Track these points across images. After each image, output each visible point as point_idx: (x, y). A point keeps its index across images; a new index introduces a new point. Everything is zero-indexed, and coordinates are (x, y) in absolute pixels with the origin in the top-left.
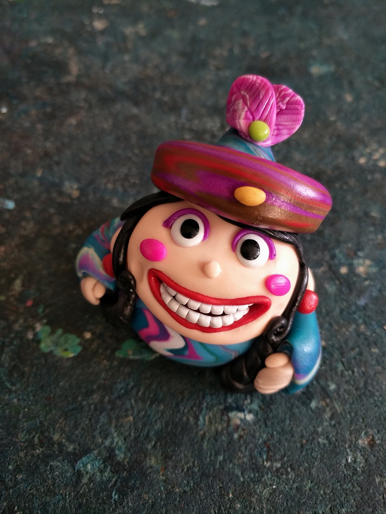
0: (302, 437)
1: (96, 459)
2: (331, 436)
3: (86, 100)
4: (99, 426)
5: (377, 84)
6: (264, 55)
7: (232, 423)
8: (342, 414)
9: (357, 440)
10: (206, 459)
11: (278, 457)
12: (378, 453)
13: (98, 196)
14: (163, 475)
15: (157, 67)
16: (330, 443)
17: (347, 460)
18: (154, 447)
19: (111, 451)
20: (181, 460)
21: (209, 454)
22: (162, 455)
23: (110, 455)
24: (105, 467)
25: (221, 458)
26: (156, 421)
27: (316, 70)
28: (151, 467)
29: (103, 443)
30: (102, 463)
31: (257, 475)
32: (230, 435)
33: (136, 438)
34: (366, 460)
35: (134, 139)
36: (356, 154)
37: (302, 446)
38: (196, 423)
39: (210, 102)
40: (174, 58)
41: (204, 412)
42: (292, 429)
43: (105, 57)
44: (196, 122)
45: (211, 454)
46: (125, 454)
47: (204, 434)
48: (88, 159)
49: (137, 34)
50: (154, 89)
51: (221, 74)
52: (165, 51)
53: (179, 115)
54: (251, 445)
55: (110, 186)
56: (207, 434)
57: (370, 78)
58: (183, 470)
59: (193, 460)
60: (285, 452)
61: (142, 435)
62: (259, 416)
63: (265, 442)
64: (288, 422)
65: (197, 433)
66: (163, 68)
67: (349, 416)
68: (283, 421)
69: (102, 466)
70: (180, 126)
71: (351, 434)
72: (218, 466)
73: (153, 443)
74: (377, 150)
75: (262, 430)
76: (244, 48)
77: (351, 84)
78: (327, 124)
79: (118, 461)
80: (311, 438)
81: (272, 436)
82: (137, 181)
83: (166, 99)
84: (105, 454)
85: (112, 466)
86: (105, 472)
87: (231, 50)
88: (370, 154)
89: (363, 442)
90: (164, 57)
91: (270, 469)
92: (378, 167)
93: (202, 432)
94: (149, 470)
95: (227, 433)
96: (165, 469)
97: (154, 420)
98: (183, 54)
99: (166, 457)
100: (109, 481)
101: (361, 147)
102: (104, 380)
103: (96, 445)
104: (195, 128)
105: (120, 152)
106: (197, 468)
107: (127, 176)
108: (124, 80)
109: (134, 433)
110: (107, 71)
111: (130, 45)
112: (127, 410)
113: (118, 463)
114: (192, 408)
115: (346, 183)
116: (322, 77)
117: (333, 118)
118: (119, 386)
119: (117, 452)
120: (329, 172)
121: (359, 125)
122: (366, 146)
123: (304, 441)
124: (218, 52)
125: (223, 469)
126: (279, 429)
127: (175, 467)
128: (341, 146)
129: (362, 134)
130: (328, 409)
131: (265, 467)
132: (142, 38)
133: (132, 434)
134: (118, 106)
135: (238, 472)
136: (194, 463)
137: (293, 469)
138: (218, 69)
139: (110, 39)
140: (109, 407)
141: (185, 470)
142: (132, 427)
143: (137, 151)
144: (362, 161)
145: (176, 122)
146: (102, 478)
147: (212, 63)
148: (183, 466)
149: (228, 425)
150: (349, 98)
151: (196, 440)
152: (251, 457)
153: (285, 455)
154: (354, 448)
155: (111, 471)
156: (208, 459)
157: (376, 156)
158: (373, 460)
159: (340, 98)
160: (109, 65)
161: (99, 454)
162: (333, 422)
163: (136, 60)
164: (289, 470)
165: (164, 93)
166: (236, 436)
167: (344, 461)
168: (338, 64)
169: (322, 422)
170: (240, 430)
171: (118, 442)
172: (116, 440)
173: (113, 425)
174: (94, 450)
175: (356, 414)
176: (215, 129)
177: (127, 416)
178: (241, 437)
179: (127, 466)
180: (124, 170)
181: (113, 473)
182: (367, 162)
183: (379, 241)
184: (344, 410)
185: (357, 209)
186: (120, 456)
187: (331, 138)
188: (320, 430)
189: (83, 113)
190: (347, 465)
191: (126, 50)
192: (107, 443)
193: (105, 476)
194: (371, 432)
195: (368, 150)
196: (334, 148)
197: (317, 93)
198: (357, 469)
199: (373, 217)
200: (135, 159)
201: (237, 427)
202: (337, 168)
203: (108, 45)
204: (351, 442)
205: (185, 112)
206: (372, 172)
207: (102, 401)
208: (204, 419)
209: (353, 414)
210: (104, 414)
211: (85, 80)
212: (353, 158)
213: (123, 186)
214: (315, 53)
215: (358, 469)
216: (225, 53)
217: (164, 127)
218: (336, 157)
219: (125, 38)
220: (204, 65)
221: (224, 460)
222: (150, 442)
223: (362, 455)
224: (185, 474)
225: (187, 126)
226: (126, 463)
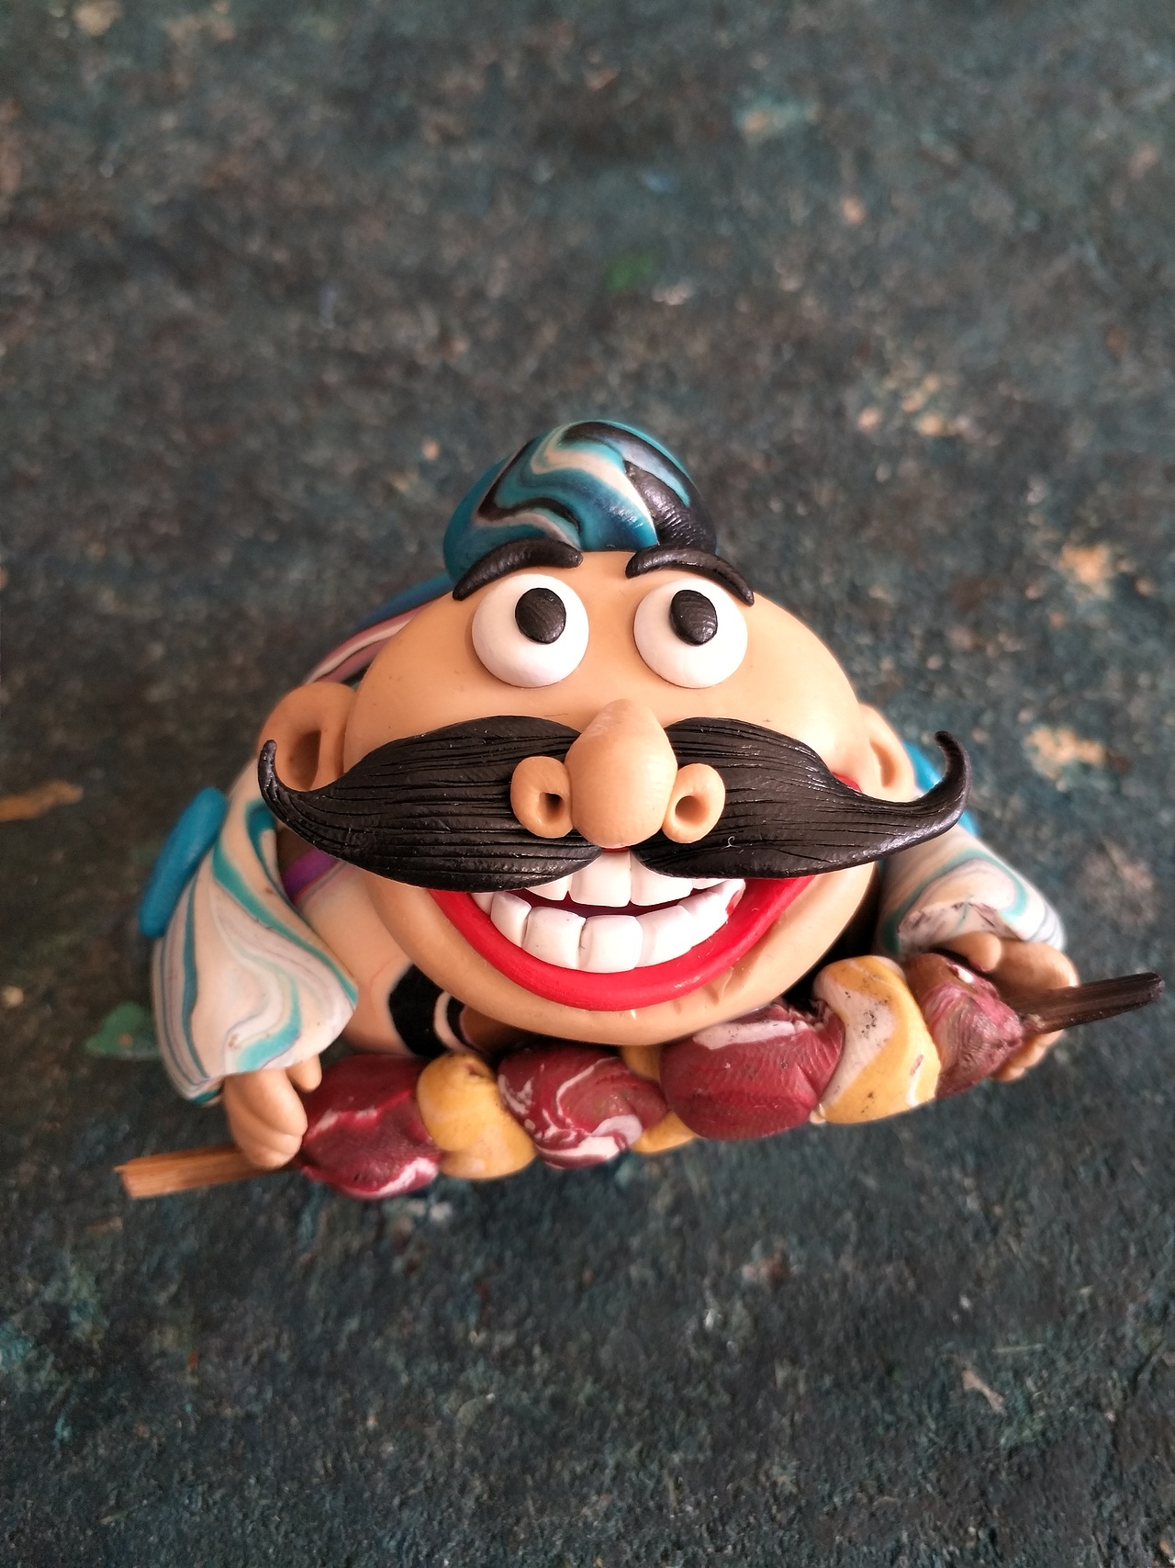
0: (584, 1262)
1: (18, 1337)
2: (664, 1258)
3: (35, 276)
4: (29, 1250)
5: (949, 154)
6: (596, 82)
7: (391, 1229)
8: (703, 1197)
9: (737, 1264)
10: (312, 1326)
11: (510, 1317)
12: (793, 1298)
13: (60, 584)
14: (193, 1373)
15: (260, 144)
16: (660, 1275)
17: (701, 1320)
18: (175, 1300)
19: (59, 1313)
20: (245, 1331)
21: (322, 1314)
22: (193, 1322)
23: (54, 1323)
24: (42, 1356)
25: (353, 1324)
26: (184, 1230)
27: (757, 121)
28: (163, 1354)
29: (37, 1293)
30: (34, 1347)
31: (446, 1366)
32: (383, 1261)
33: (128, 1279)
34: (756, 1320)
35: (173, 397)
36: (850, 397)
37: (581, 1288)
38: (292, 1232)
39: (410, 260)
40: (317, 113)
41: (315, 1201)
42: (556, 1241)
43: (104, 127)
44: (365, 326)
45: (327, 1315)
46: (95, 1322)
47: (313, 1261)
48: (36, 470)
49: (205, 35)
50: (247, 225)
51: (456, 157)
52: (289, 88)
53: (314, 310)
54: (439, 1289)
55: (95, 551)
56: (321, 1259)
57: (928, 138)
58: (247, 1360)
59: (277, 1330)
60: (530, 1303)
61: (144, 1269)
62: (469, 1209)
63: (477, 1282)
64: (546, 1225)
65: (293, 1259)
66: (278, 149)
67: (722, 1202)
68: (535, 1220)
69: (32, 1354)
70: (314, 344)
71: (722, 1251)
72: (342, 1346)
73: (173, 1288)
74: (918, 382)
75: (473, 1246)
76: (535, 60)
77: (864, 160)
78: (772, 304)
79: (76, 1340)
80: (608, 1264)
81: (500, 1261)
82: (175, 531)
83: (280, 256)
84: (41, 1322)
85: (58, 1353)
86: (38, 1370)
87: (494, 71)
88: (896, 396)
89: (754, 1271)
90: (284, 111)
91: (484, 1350)
92: (915, 434)
93: (305, 1257)
94: (158, 1362)
95: (376, 1254)
96: (201, 1357)
97: (180, 1225)
98: (343, 97)
99: (206, 1325)
100: (49, 1393)
101: (868, 375)
102: (52, 1119)
103: (17, 1301)
104: (359, 346)
105: (130, 440)
106: (288, 1353)
107: (146, 514)
108: (156, 197)
109: (125, 1263)
110: (107, 170)
111: (181, 79)
112: (107, 1202)
113: (77, 1347)
114: (283, 1192)
115: (806, 497)
116: (773, 146)
117: (791, 284)
118: (92, 1135)
119: (74, 1317)
120: (757, 464)
121: (874, 302)
122: (884, 370)
123: (587, 1275)
124: (455, 79)
125: (356, 1352)
126: (520, 1244)
127: (227, 1352)
128: (807, 373)
129: (879, 330)
130: (665, 1186)
131: (468, 1346)
132: (219, 49)
133: (119, 1267)
134: (132, 291)
135: (395, 1359)
136: (278, 1338)
137: (546, 1348)
138: (449, 139)
139: (126, 62)
140: (60, 1196)
141: (255, 1359)
142: (120, 1249)
143: (179, 436)
144: (868, 420)
145: (303, 333)
146: (30, 1386)
147: (433, 121)
148: (249, 1348)
149: (380, 1236)
150: (852, 211)
151: (289, 1278)
152: (437, 1320)
153: (529, 1313)
154: (727, 1288)
155: (55, 1366)
156: (318, 1329)
157: (915, 400)
158: (777, 1317)
159: (822, 213)
160: (114, 150)
161: (26, 1324)
162: (677, 1221)
163: (195, 131)
164: (537, 1350)
165: (274, 236)
166: (398, 1264)
167: (691, 1327)
168: (831, 95)
169: (642, 1223)
170: (411, 1248)
171: (79, 1289)
172: (74, 1285)
173: (68, 1246)
174: (12, 1312)
175: (746, 1196)
176: (420, 347)
177: (106, 1217)
178: (411, 1268)
179: (100, 1352)
180: (138, 498)
181: (61, 1371)
182: (883, 425)
183: (883, 678)
184: (711, 1184)
185: (827, 579)
186: (82, 1327)
187: (777, 350)
188: (635, 1242)
189: (27, 319)
190: (702, 1337)
191: (169, 98)
192: (49, 1294)
193: (39, 1380)
194: (779, 1244)
195: (890, 384)
196: (784, 382)
197: (751, 201)
198: (726, 1343)
199: (876, 602)
200: (172, 460)
201: (403, 1243)
202: (786, 449)
203: (114, 83)
204: (720, 1273)
205: (331, 297)
206: (893, 455)
207: (40, 1181)
208: (315, 1221)
209: (735, 1197)
210: (44, 1215)
211: (39, 209)
212: (839, 413)
213: (132, 548)
214: (759, 62)
215: (729, 1343)
216: (476, 83)
217: (267, 351)
218: (787, 413)
219: (167, 54)
220: (406, 128)
221: (361, 1333)
222: (163, 1287)
223: (745, 1306)
224: (254, 1370)
225: (336, 343)
226: (96, 1346)
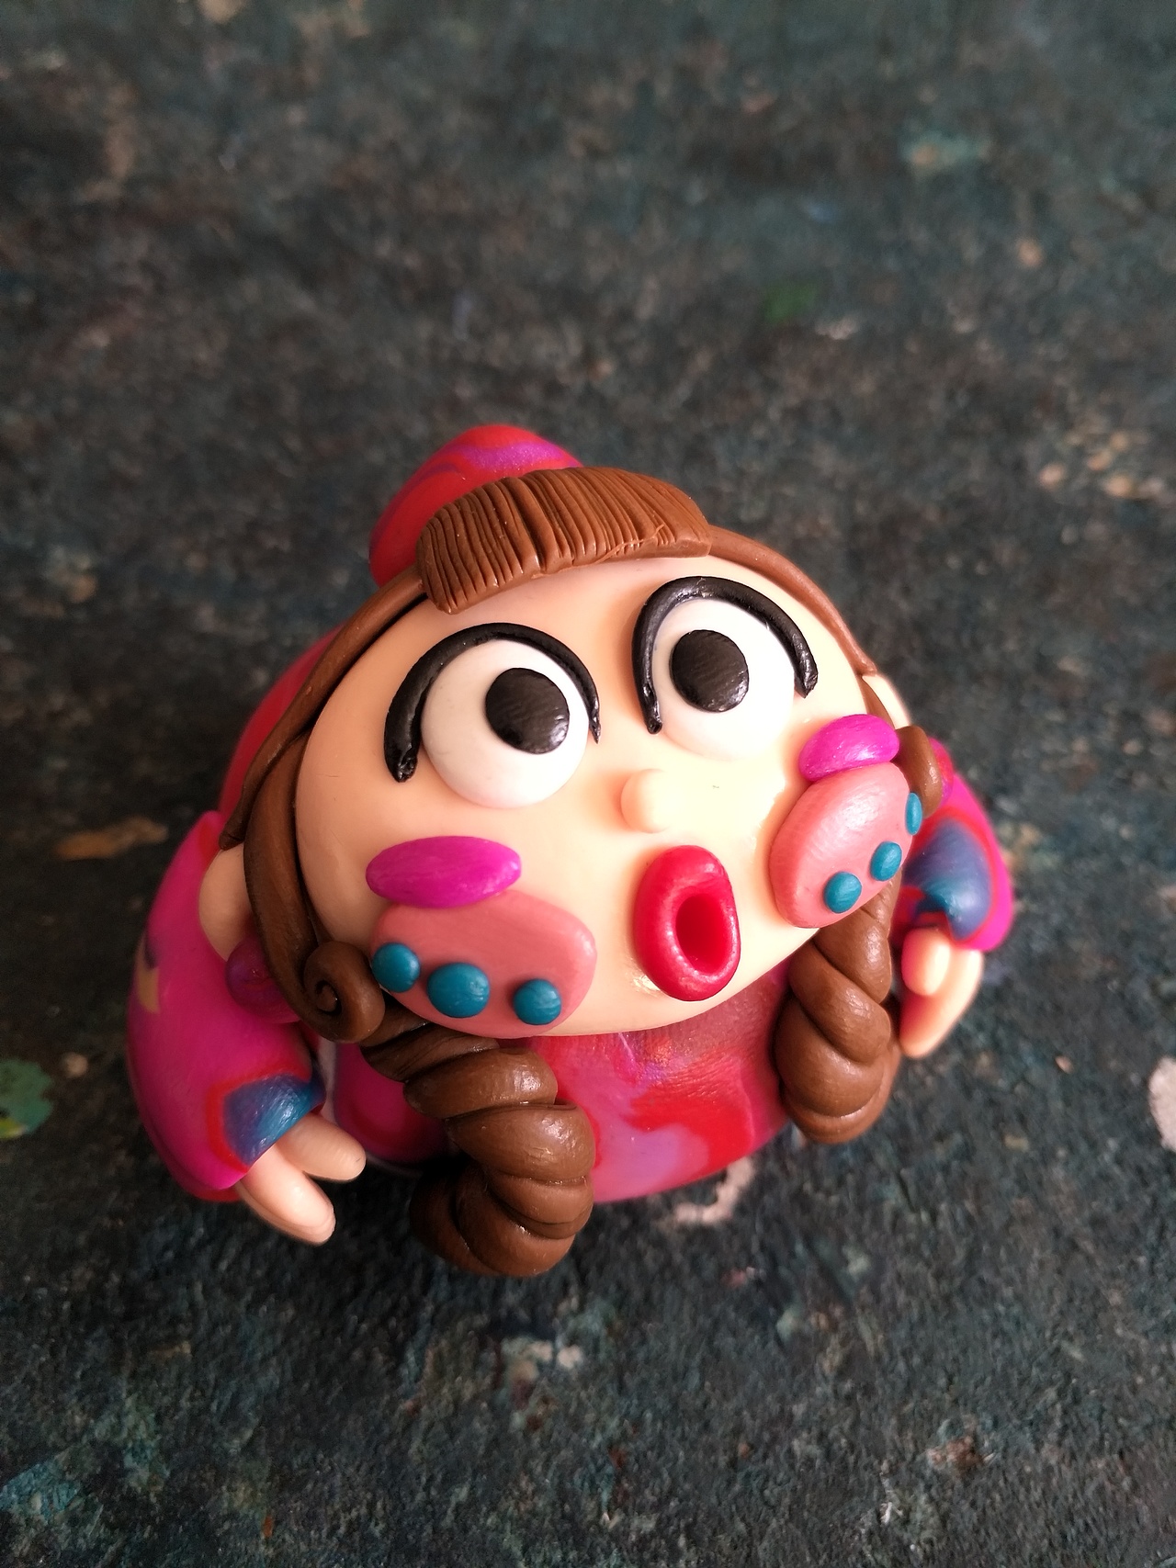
0: (737, 1432)
1: (61, 1481)
2: (833, 1432)
3: (146, 267)
4: (78, 1374)
5: (1130, 202)
6: (752, 105)
7: (510, 1375)
8: (878, 1359)
9: (919, 1448)
10: (413, 1493)
11: (649, 1497)
12: (988, 1494)
13: (155, 595)
14: (267, 1542)
15: (393, 147)
16: (828, 1455)
17: (879, 1515)
18: (249, 1448)
19: (111, 1455)
20: (332, 1495)
21: (424, 1479)
22: (270, 1479)
23: (105, 1466)
24: (89, 1507)
25: (462, 1493)
26: (265, 1360)
27: (925, 154)
28: (232, 1515)
29: (86, 1429)
30: (79, 1495)
31: (572, 1555)
32: (500, 1415)
33: (194, 1418)
34: (944, 1519)
35: (290, 401)
36: (1032, 451)
37: (733, 1464)
38: (393, 1373)
39: (552, 274)
40: (455, 119)
41: (421, 1336)
42: (705, 1405)
43: (227, 117)
44: (501, 340)
45: (431, 1479)
46: (153, 1470)
47: (416, 1409)
48: (136, 471)
49: (338, 32)
50: (376, 227)
51: (603, 171)
52: (424, 92)
53: (448, 319)
54: (566, 1454)
55: (195, 562)
56: (424, 1409)
57: (1108, 184)
58: (334, 1530)
59: (369, 1496)
60: (674, 1481)
61: (214, 1407)
62: (602, 1356)
63: (611, 1445)
64: (694, 1380)
65: (393, 1405)
66: (412, 153)
67: (901, 1366)
68: (680, 1376)
69: (79, 1502)
70: (445, 354)
71: (901, 1430)
72: (448, 1521)
73: (248, 1434)
74: (1104, 439)
75: (605, 1404)
76: (688, 79)
77: (1040, 202)
78: (944, 347)
79: (130, 1489)
80: (766, 1437)
81: (638, 1424)
82: (286, 546)
83: (411, 261)
84: (90, 1464)
85: (109, 1504)
86: (85, 1522)
87: (644, 89)
88: (1081, 452)
89: (940, 1455)
90: (419, 114)
91: (618, 1536)
92: (1104, 495)
93: (408, 1404)
94: (226, 1526)
95: (492, 1407)
96: (278, 1523)
97: (259, 1355)
98: (485, 104)
99: (285, 1482)
100: (97, 1552)
101: (1050, 428)
102: (114, 1215)
103: (63, 1435)
104: (495, 361)
105: (240, 445)
106: (382, 1526)
107: (253, 525)
108: (279, 193)
109: (192, 1399)
110: (228, 163)
111: (311, 75)
112: (175, 1320)
113: (131, 1499)
114: (384, 1322)
115: (985, 554)
116: (943, 181)
117: (964, 326)
118: (160, 1238)
119: (129, 1461)
120: (932, 515)
121: (1056, 352)
122: (1068, 425)
123: (742, 1448)
124: (601, 94)
125: (465, 1530)
126: (662, 1403)
127: (310, 1519)
128: (984, 422)
129: (1060, 380)
130: (834, 1341)
131: (601, 1530)
132: (351, 47)
133: (185, 1403)
134: (250, 289)
135: (512, 1543)
136: (371, 1506)
137: (693, 1541)
138: (594, 153)
139: (252, 54)
140: (119, 1310)
141: (342, 1530)
142: (186, 1381)
143: (294, 443)
144: (1051, 476)
145: (434, 343)
146: (74, 1542)
147: (578, 135)
148: (336, 1516)
149: (497, 1384)
150: (1029, 254)
151: (387, 1431)
152: (563, 1495)
153: (671, 1493)
154: (909, 1474)
155: (104, 1519)
156: (420, 1496)
157: (1102, 459)
158: (966, 1517)
159: (996, 254)
160: (237, 142)
161: (73, 1465)
162: (847, 1386)
163: (325, 128)
164: (682, 1542)
165: (404, 240)
166: (518, 1419)
167: (867, 1520)
168: (1004, 134)
169: (807, 1385)
170: (533, 1401)
171: (136, 1427)
172: (130, 1420)
173: (126, 1373)
174: (57, 1449)
175: (927, 1360)
176: (562, 365)
177: (173, 1340)
178: (534, 1424)
179: (158, 1507)
180: (246, 508)
181: (111, 1527)
182: (1067, 482)
183: (1076, 761)
184: (888, 1343)
185: (1011, 645)
186: (139, 1475)
187: (951, 396)
188: (799, 1410)
189: (135, 310)
190: (879, 1534)
191: (298, 93)
192: (101, 1430)
193: (85, 1537)
194: (970, 1423)
195: (1075, 439)
196: (957, 429)
197: (921, 237)
198: (908, 1546)
199: (1065, 675)
200: (286, 470)
201: (527, 1390)
202: (962, 501)
203: (240, 75)
204: (901, 1455)
205: (466, 307)
206: (1079, 517)
207: (97, 1290)
208: (421, 1361)
209: (916, 1360)
210: (100, 1332)
211: (154, 199)
212: (1019, 466)
213: (237, 561)
214: (927, 95)
215: (912, 1547)
216: (625, 99)
217: (394, 359)
218: (963, 463)
219: (298, 49)
220: (549, 140)
221: (473, 1502)
222: (236, 1432)
223: (931, 1500)
224: (341, 1542)
225: (470, 355)
226: (153, 1499)
